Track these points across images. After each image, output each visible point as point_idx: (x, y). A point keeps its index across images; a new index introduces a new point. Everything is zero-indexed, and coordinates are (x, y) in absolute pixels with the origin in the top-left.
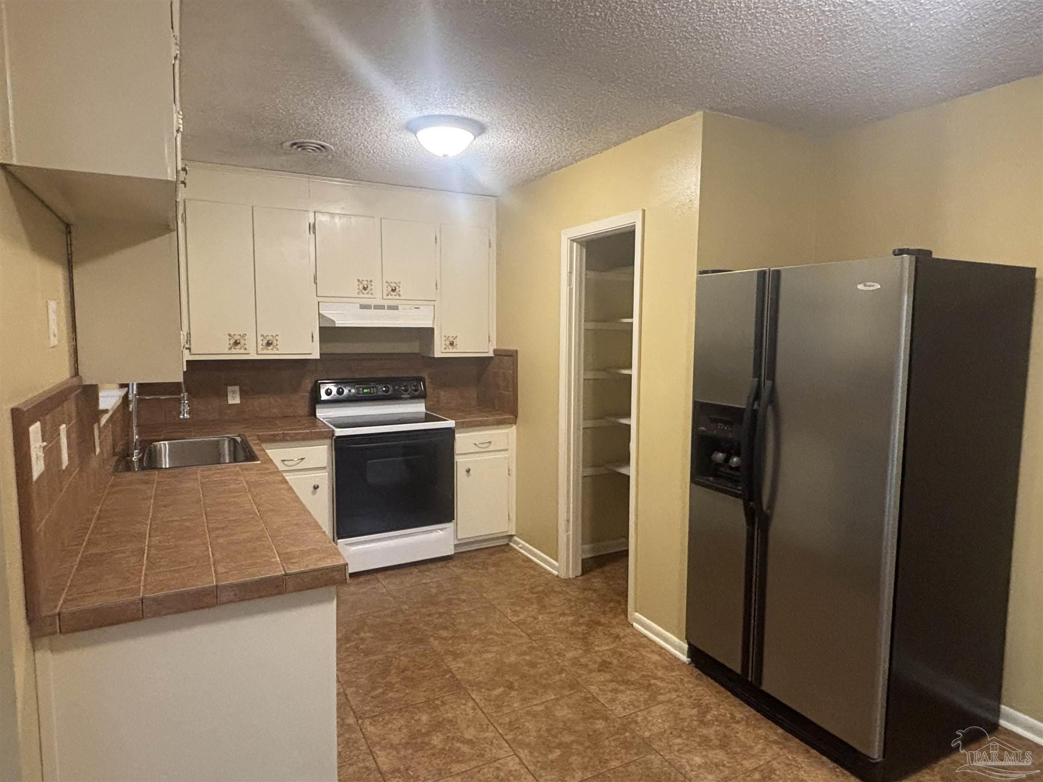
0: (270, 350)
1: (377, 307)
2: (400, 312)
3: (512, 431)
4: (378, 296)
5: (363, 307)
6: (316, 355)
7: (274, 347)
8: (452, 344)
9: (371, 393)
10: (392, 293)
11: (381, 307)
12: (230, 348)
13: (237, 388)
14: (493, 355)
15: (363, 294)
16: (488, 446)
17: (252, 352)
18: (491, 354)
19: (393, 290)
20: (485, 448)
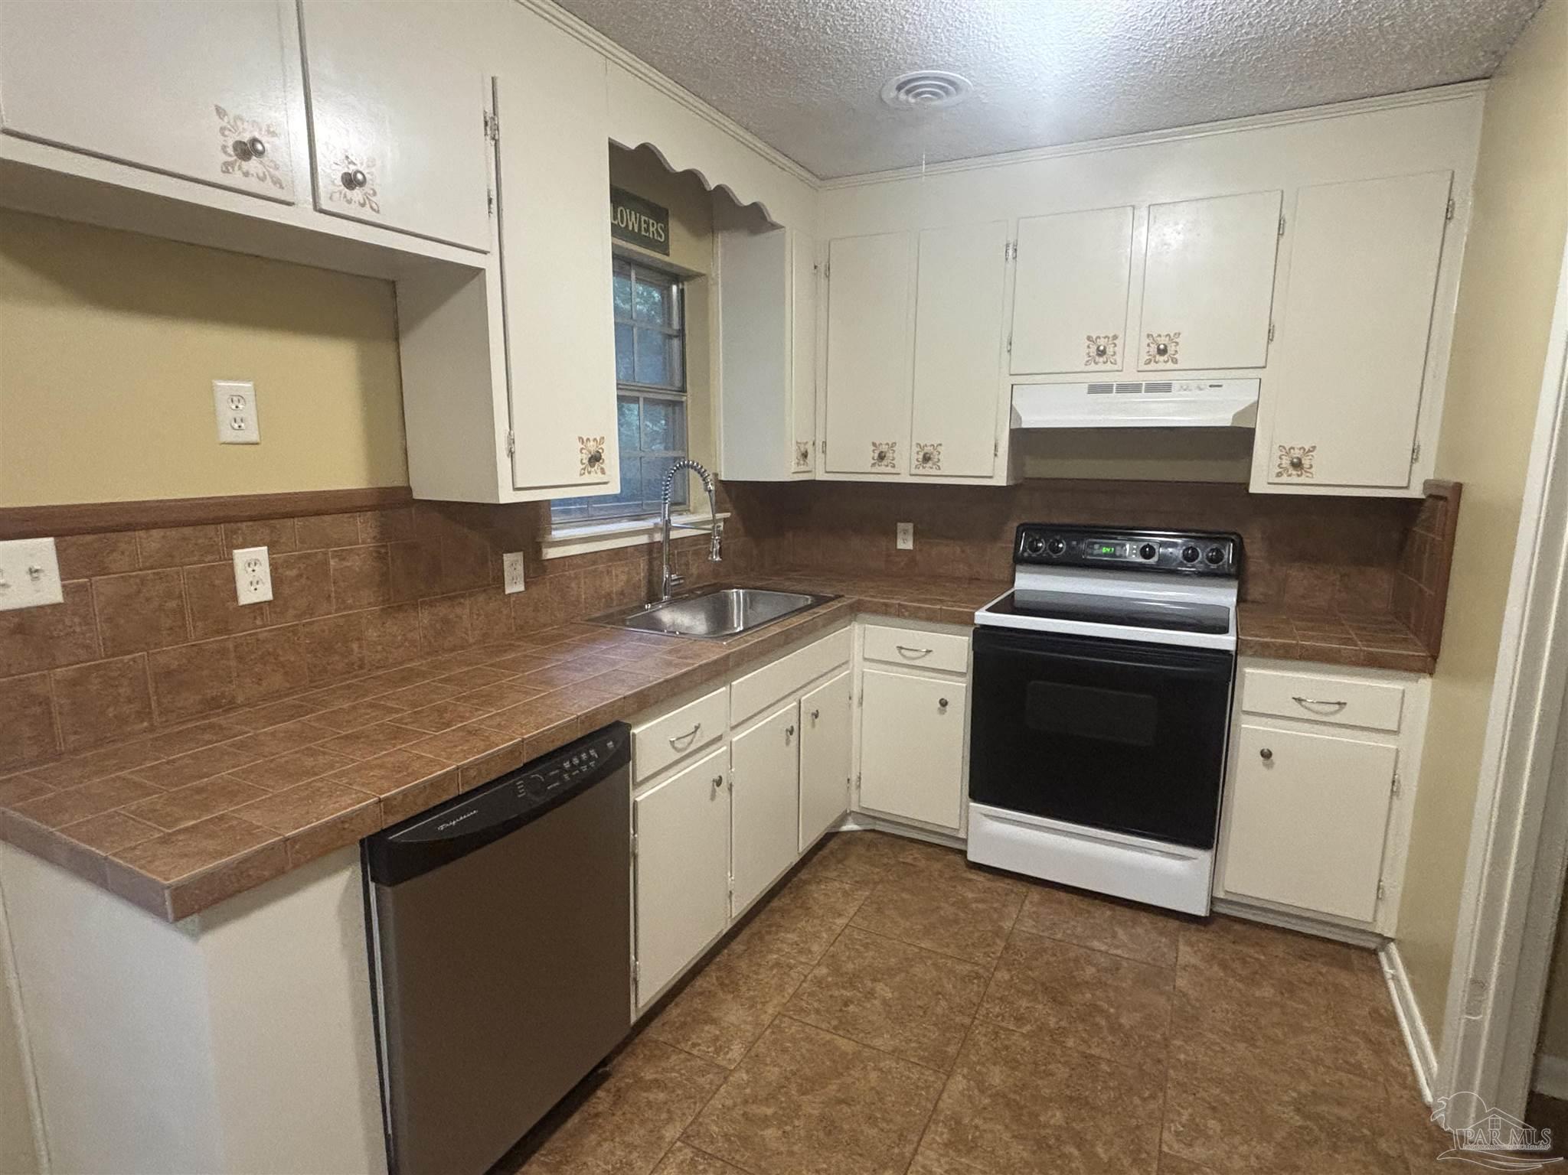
0: (928, 469)
1: (1123, 388)
2: (1175, 396)
3: (1420, 690)
4: (1130, 364)
5: (1094, 389)
6: (1001, 479)
7: (934, 464)
8: (1297, 465)
9: (1116, 557)
10: (1158, 357)
11: (1135, 388)
12: (873, 465)
13: (910, 526)
14: (1423, 497)
15: (1096, 363)
16: (1336, 712)
17: (905, 471)
18: (1416, 492)
19: (1162, 352)
20: (1327, 714)
